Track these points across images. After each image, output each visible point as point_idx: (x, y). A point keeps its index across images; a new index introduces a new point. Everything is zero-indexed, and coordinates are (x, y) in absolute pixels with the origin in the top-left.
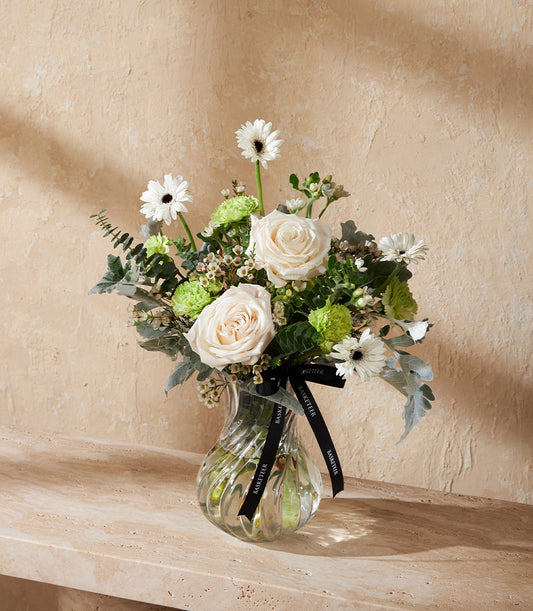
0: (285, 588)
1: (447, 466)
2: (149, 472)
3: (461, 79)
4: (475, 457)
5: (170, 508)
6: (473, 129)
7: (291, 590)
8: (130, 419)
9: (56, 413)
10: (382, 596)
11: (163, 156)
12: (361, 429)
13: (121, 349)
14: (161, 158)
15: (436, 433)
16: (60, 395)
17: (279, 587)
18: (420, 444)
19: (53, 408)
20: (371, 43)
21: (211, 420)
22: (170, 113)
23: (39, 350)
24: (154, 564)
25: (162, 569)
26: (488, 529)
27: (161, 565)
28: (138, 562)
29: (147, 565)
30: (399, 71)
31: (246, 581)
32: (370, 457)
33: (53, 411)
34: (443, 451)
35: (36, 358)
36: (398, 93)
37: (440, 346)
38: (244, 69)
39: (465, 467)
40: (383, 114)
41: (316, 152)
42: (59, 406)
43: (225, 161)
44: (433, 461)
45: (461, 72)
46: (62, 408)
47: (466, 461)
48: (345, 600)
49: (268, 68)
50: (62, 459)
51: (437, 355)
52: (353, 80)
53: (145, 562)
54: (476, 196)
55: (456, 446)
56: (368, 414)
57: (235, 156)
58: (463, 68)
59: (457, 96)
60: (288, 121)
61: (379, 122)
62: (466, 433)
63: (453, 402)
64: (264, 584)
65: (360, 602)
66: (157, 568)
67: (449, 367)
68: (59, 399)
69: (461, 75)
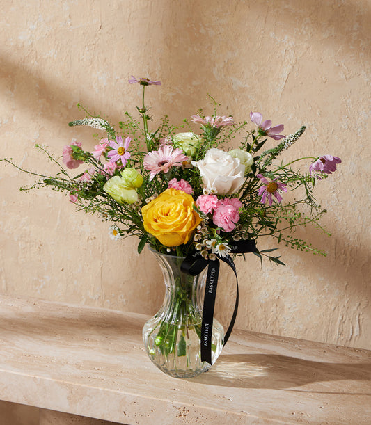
0: (212, 409)
1: (340, 334)
2: (110, 327)
3: (355, 34)
4: (362, 327)
5: (126, 352)
6: (363, 73)
7: (216, 410)
8: (97, 296)
9: (39, 292)
10: (286, 415)
11: (125, 92)
12: (275, 305)
13: (90, 241)
14: (123, 95)
15: (333, 308)
16: (43, 278)
17: (208, 408)
18: (320, 317)
19: (37, 288)
20: (286, 6)
21: (159, 298)
22: (131, 60)
23: (27, 242)
24: (113, 391)
25: (119, 394)
26: (368, 371)
27: (118, 392)
28: (101, 389)
29: (108, 391)
30: (307, 28)
31: (183, 404)
32: (281, 327)
33: (37, 290)
34: (338, 323)
35: (24, 248)
36: (305, 45)
37: (336, 240)
38: (188, 26)
39: (355, 335)
40: (294, 61)
41: (243, 90)
42: (41, 286)
43: (173, 96)
44: (330, 329)
45: (355, 28)
46: (44, 287)
47: (355, 330)
48: (257, 417)
49: (207, 25)
50: (44, 317)
51: (334, 247)
52: (272, 34)
53: (106, 389)
54: (365, 124)
55: (348, 318)
56: (280, 293)
57: (180, 92)
58: (356, 26)
59: (351, 47)
60: (221, 66)
61: (291, 67)
62: (355, 308)
63: (346, 284)
64: (196, 406)
65: (269, 419)
66: (115, 393)
67: (342, 257)
68: (42, 280)
69: (355, 31)
